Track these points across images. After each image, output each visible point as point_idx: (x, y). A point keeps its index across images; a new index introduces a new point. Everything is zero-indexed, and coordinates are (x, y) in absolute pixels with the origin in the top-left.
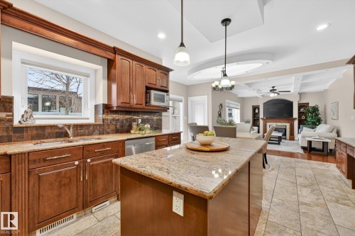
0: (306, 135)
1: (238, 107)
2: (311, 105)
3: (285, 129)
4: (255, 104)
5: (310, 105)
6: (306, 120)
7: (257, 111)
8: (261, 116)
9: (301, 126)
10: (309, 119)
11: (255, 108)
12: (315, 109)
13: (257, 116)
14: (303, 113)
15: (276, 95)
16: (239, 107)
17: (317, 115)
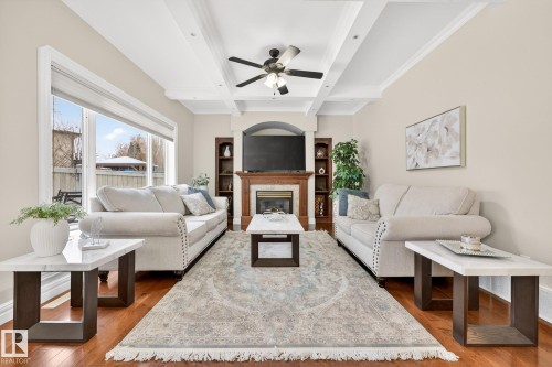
3: (291, 200)
4: (224, 134)
7: (227, 154)
8: (238, 165)
11: (224, 145)
12: (351, 151)
13: (226, 166)
16: (174, 134)
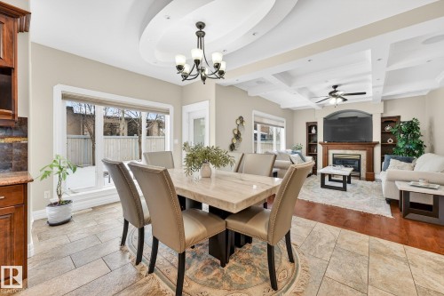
0: (395, 176)
1: (281, 124)
2: (404, 119)
3: (359, 161)
4: (311, 120)
5: (402, 120)
6: (394, 145)
7: (313, 131)
8: (320, 138)
9: (386, 156)
10: (400, 145)
11: (311, 127)
12: (412, 127)
13: (313, 139)
14: (390, 133)
15: (340, 100)
16: (284, 125)
17: (415, 137)
